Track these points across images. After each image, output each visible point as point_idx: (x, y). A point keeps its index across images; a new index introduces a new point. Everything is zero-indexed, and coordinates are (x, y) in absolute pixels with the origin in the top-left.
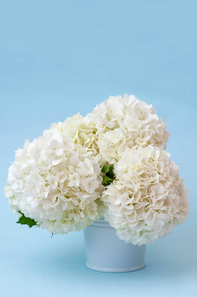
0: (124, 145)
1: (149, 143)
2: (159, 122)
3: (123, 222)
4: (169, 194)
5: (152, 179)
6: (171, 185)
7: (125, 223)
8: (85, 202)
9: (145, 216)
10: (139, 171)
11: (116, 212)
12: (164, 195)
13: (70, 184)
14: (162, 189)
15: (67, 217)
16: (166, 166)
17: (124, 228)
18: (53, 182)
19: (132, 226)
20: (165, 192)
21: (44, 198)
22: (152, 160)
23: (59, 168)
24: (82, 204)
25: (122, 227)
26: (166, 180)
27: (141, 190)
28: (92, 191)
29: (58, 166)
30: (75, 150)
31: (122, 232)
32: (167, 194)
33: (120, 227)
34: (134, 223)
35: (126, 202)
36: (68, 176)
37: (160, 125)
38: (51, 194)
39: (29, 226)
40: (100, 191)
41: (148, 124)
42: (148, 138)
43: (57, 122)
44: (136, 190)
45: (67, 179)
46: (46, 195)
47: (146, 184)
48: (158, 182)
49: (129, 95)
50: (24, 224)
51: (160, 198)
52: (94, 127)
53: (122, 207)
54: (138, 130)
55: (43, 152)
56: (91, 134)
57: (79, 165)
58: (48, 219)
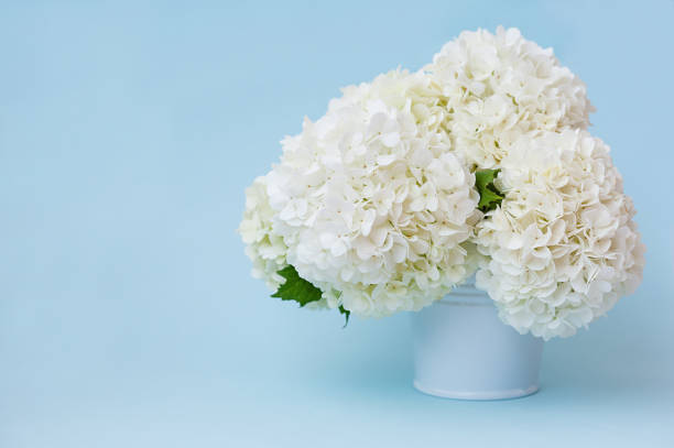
0: (512, 129)
1: (560, 125)
2: (575, 83)
3: (524, 286)
4: (620, 226)
5: (584, 196)
6: (621, 209)
7: (526, 290)
8: (443, 245)
9: (572, 273)
10: (558, 178)
11: (511, 265)
12: (611, 228)
13: (416, 207)
14: (605, 215)
15: (400, 279)
16: (607, 169)
17: (523, 301)
18: (380, 202)
19: (542, 296)
20: (612, 223)
21: (361, 236)
22: (579, 157)
23: (391, 172)
24: (438, 250)
25: (520, 297)
26: (610, 197)
27: (564, 218)
28: (461, 221)
29: (389, 168)
30: (419, 136)
31: (517, 309)
32: (616, 225)
33: (516, 299)
34: (547, 288)
35: (533, 244)
36: (411, 189)
37: (577, 89)
38: (376, 227)
39: (299, 304)
40: (473, 223)
41: (555, 85)
42: (558, 114)
43: (358, 84)
44: (553, 219)
45: (409, 196)
46: (366, 228)
47: (574, 205)
48: (596, 201)
49: (506, 28)
50: (289, 299)
51: (601, 234)
52: (440, 94)
53: (524, 255)
54: (537, 97)
55: (357, 138)
56: (436, 108)
57: (430, 167)
58: (361, 284)
